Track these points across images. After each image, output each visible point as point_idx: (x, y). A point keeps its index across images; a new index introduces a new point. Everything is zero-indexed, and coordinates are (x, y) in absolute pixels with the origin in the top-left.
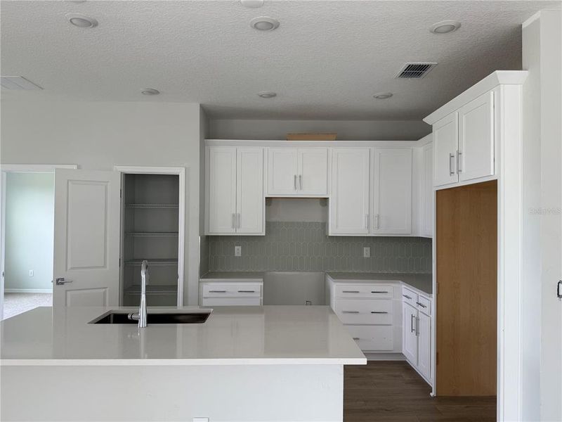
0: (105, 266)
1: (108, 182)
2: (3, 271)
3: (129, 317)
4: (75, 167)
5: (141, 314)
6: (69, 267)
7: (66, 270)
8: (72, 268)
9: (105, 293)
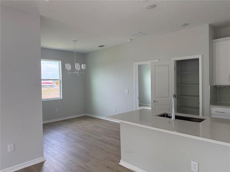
0: (169, 97)
1: (169, 65)
2: (138, 97)
3: (168, 115)
4: (158, 60)
5: (172, 115)
6: (156, 96)
7: (155, 98)
8: (157, 97)
9: (169, 107)
